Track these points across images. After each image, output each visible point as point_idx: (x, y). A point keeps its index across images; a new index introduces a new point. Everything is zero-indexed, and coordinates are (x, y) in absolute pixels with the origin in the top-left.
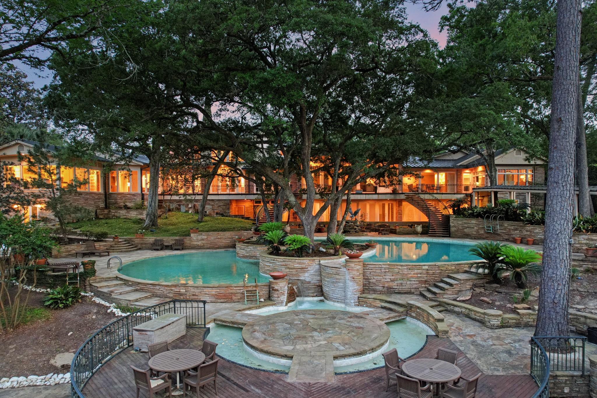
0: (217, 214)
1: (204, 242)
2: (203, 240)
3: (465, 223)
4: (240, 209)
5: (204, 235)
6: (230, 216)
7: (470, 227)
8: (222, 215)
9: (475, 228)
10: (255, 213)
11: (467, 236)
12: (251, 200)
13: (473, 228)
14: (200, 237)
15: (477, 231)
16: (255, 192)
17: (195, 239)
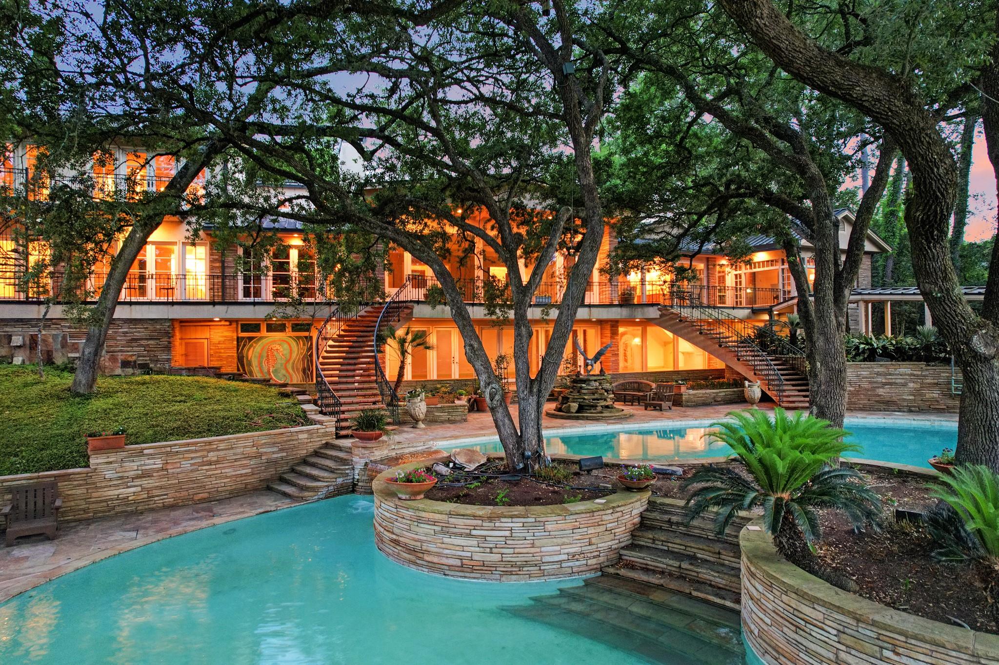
0: (125, 364)
1: (146, 483)
2: (146, 475)
3: (878, 374)
4: (191, 348)
5: (151, 456)
6: (172, 372)
7: (896, 384)
8: (146, 369)
9: (911, 385)
10: (240, 359)
11: (887, 406)
12: (231, 321)
13: (905, 385)
14: (134, 465)
15: (917, 393)
16: (241, 297)
17: (109, 474)
